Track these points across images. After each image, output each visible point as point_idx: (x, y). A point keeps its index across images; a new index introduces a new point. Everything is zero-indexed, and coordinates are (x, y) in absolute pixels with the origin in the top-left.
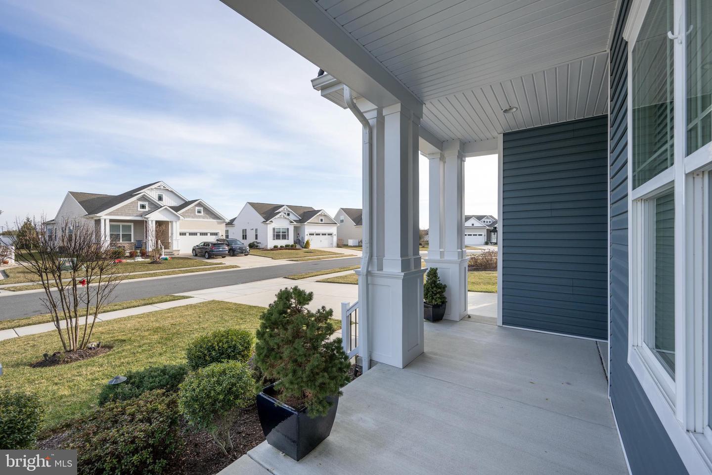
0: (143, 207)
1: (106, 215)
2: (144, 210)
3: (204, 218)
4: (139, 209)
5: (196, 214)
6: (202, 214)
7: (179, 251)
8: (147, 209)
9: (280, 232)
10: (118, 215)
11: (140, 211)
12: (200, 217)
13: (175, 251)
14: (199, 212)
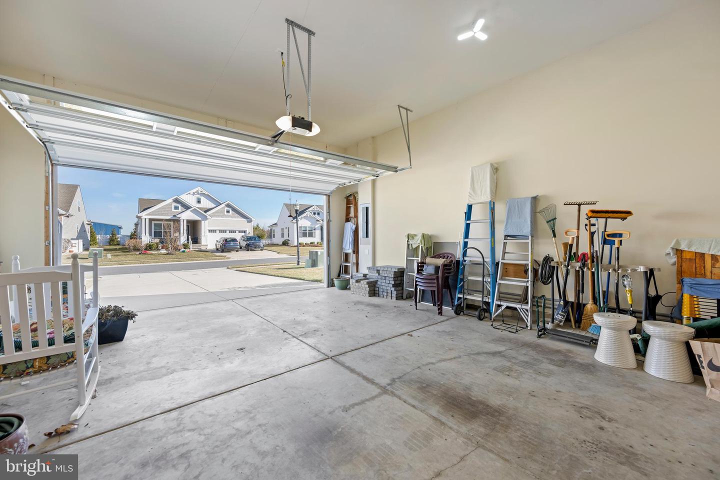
0: (176, 208)
1: (146, 215)
2: (177, 211)
3: (232, 218)
4: (173, 210)
5: (225, 214)
6: (231, 214)
7: (207, 245)
8: (180, 210)
9: (306, 230)
10: (155, 215)
11: (174, 212)
12: (229, 216)
13: (203, 245)
14: (228, 212)
